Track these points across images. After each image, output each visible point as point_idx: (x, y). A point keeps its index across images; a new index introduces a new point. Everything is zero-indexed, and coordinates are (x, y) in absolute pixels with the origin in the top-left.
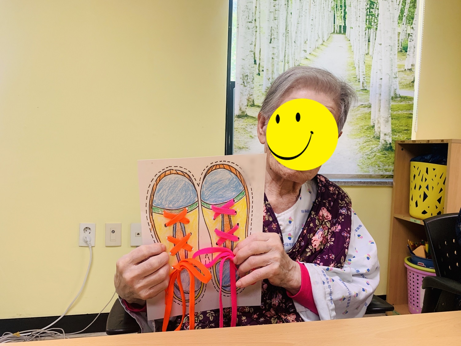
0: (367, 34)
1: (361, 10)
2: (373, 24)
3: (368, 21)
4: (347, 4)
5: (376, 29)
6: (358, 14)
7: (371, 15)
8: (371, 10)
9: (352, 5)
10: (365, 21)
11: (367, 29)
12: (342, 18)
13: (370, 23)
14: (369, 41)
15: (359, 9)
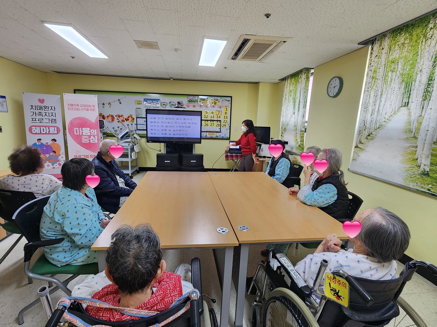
0: (422, 104)
1: (421, 90)
2: (427, 97)
3: (424, 96)
4: (411, 89)
5: (430, 100)
6: (418, 93)
7: (427, 92)
8: (428, 89)
9: (415, 89)
10: (422, 96)
11: (423, 101)
12: (408, 97)
13: (426, 97)
14: (423, 108)
15: (419, 90)
